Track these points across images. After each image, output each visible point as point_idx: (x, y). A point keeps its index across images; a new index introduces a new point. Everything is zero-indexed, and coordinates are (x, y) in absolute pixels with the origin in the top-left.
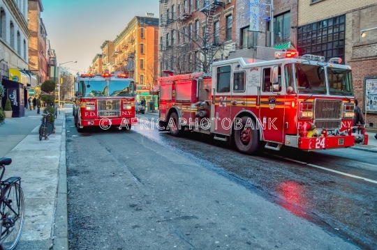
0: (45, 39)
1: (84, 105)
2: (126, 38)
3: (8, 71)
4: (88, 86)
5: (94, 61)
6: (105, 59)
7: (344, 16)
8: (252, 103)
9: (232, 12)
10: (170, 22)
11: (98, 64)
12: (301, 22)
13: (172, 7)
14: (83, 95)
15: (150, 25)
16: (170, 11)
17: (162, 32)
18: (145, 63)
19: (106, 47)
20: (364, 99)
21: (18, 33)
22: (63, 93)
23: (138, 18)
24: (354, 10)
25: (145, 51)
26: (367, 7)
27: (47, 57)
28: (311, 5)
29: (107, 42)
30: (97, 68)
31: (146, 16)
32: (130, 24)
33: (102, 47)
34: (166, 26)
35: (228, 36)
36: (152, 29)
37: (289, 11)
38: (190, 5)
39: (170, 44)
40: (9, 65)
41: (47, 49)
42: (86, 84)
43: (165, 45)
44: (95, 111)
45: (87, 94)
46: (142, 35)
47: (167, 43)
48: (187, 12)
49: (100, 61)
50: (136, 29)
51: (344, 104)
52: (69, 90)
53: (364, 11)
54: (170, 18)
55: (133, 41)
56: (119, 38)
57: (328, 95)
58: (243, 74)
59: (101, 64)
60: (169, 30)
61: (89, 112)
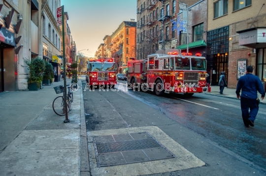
0: (69, 36)
1: (91, 75)
2: (118, 34)
3: (52, 57)
4: (93, 66)
5: (99, 48)
6: (105, 47)
7: (228, 26)
8: (161, 73)
9: (175, 21)
10: (143, 26)
11: (101, 49)
12: (209, 29)
13: (144, 17)
14: (91, 70)
15: (132, 26)
16: (143, 19)
17: (138, 31)
18: (130, 49)
19: (106, 40)
20: (237, 72)
21: (56, 35)
22: (80, 68)
23: (125, 22)
24: (233, 24)
25: (129, 43)
26: (238, 22)
27: (71, 47)
28: (213, 20)
29: (107, 36)
30: (101, 52)
31: (130, 21)
32: (120, 26)
33: (104, 39)
34: (141, 28)
35: (173, 35)
36: (134, 29)
37: (203, 23)
38: (154, 17)
39: (143, 39)
40: (52, 54)
41: (71, 41)
42: (92, 65)
43: (140, 39)
44: (96, 78)
45: (93, 69)
46: (127, 33)
47: (141, 39)
48: (152, 20)
49: (103, 48)
50: (123, 29)
51: (199, 73)
52: (84, 66)
53: (238, 24)
54: (143, 23)
55: (122, 36)
56: (114, 34)
57: (191, 70)
58: (158, 61)
59: (104, 50)
60: (142, 31)
61: (93, 78)
